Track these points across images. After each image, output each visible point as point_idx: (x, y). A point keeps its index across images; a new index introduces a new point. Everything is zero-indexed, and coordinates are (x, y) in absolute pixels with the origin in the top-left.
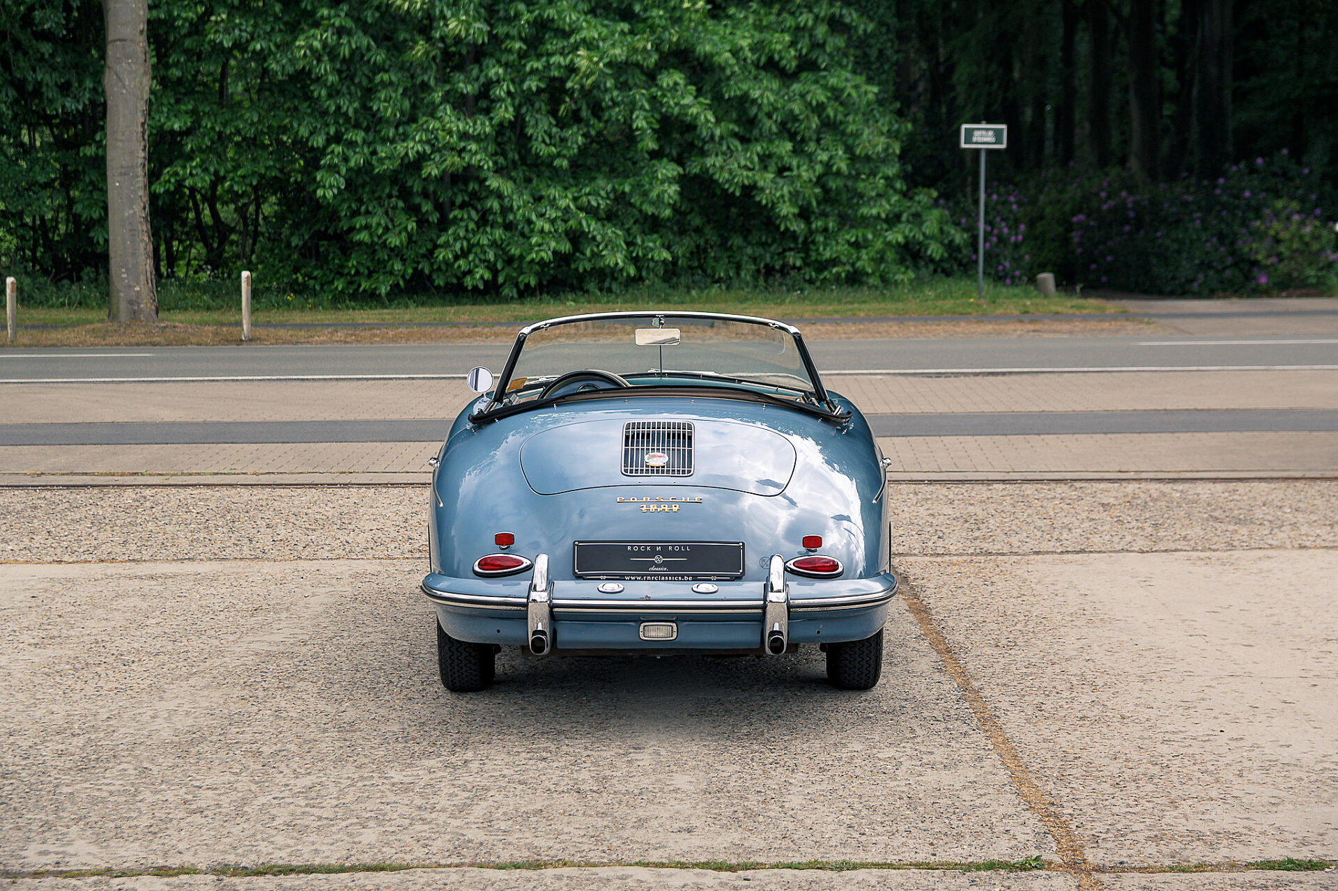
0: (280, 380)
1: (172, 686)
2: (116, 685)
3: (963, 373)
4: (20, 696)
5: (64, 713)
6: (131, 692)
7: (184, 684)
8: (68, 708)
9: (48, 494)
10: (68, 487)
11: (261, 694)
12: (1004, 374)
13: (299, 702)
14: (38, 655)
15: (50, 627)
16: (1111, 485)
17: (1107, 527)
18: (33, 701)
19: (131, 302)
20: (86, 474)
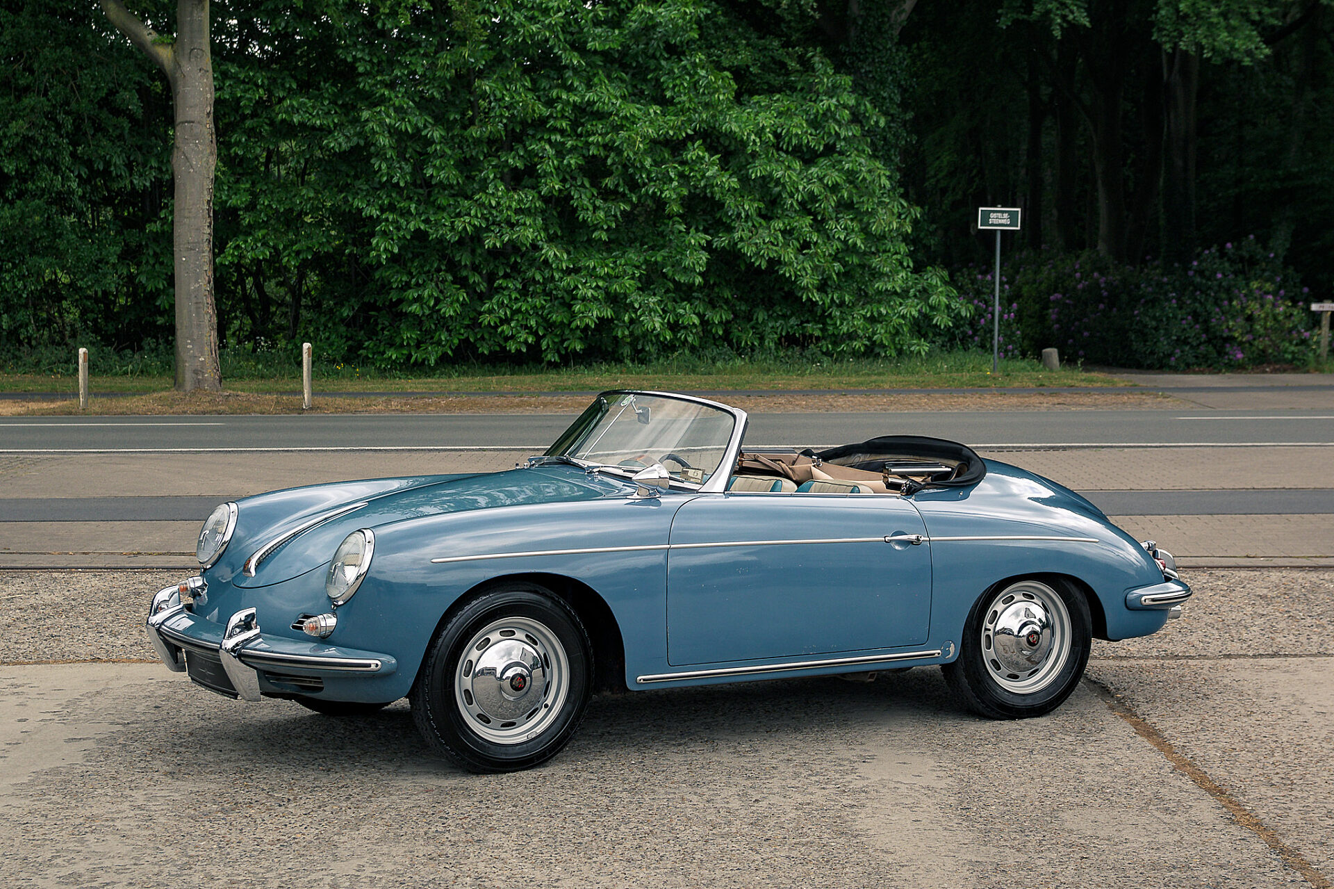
0: (353, 450)
1: (343, 839)
2: (276, 836)
3: (1024, 447)
4: (169, 851)
5: (226, 879)
6: (296, 847)
7: (355, 834)
8: (229, 870)
9: (149, 577)
10: (169, 569)
11: (450, 851)
12: (1064, 448)
13: (499, 865)
14: (177, 791)
15: (183, 749)
16: (1252, 573)
17: (1282, 625)
18: (185, 859)
19: (196, 372)
20: (183, 554)
